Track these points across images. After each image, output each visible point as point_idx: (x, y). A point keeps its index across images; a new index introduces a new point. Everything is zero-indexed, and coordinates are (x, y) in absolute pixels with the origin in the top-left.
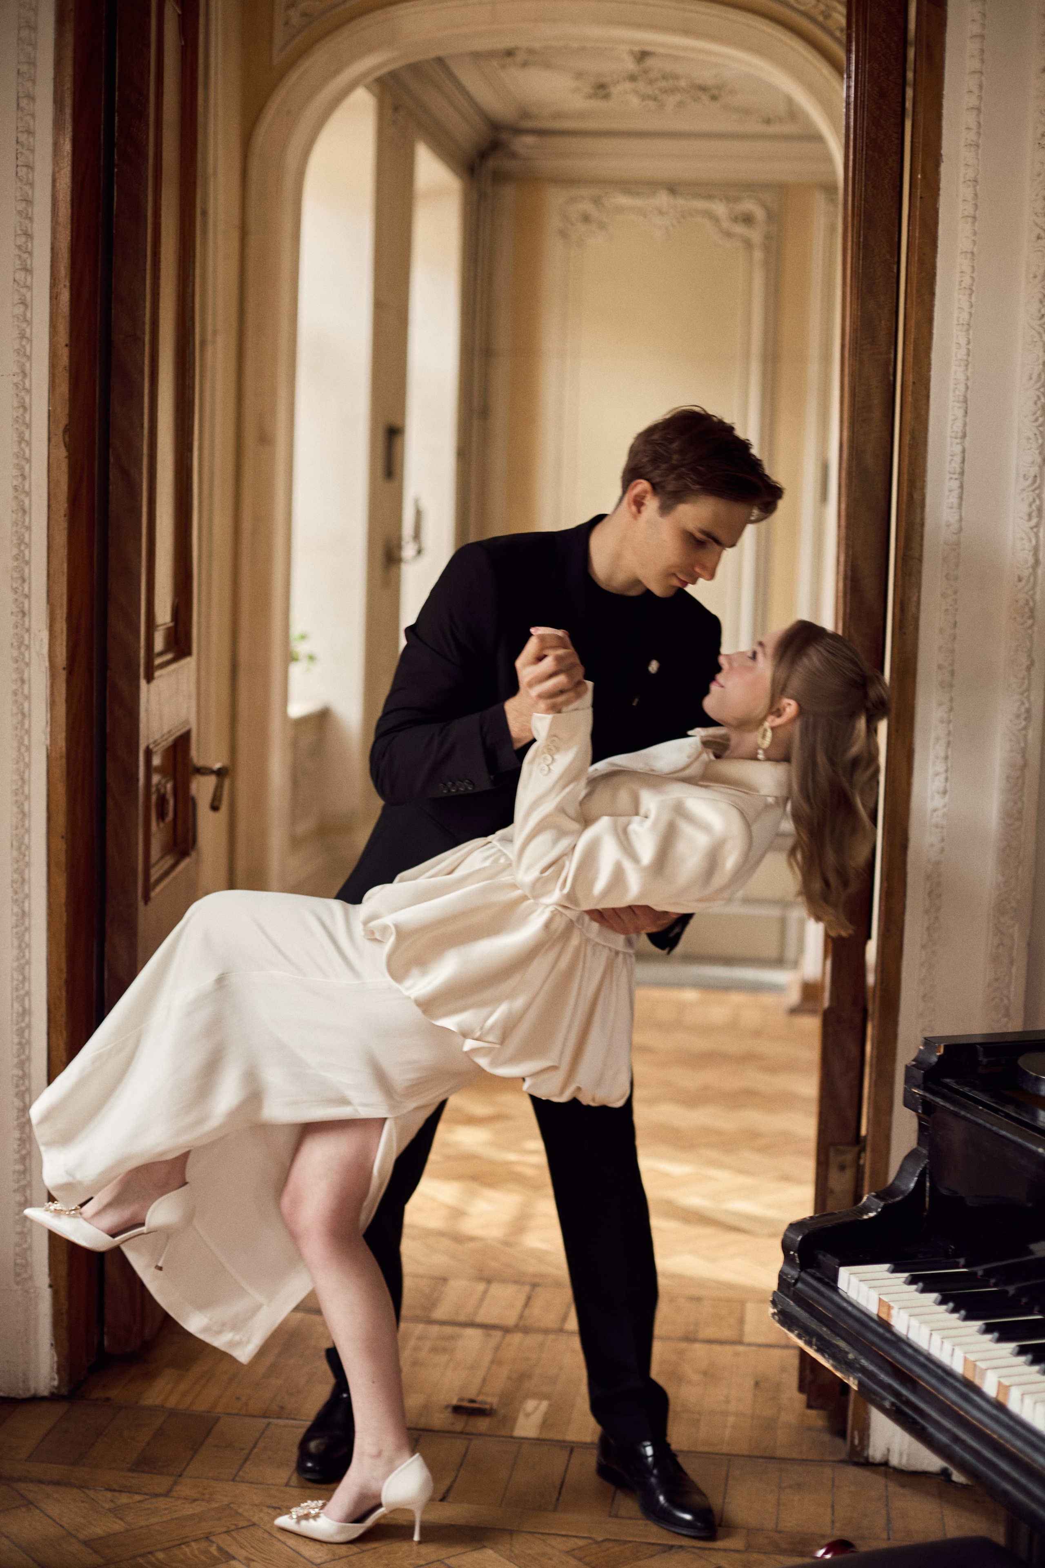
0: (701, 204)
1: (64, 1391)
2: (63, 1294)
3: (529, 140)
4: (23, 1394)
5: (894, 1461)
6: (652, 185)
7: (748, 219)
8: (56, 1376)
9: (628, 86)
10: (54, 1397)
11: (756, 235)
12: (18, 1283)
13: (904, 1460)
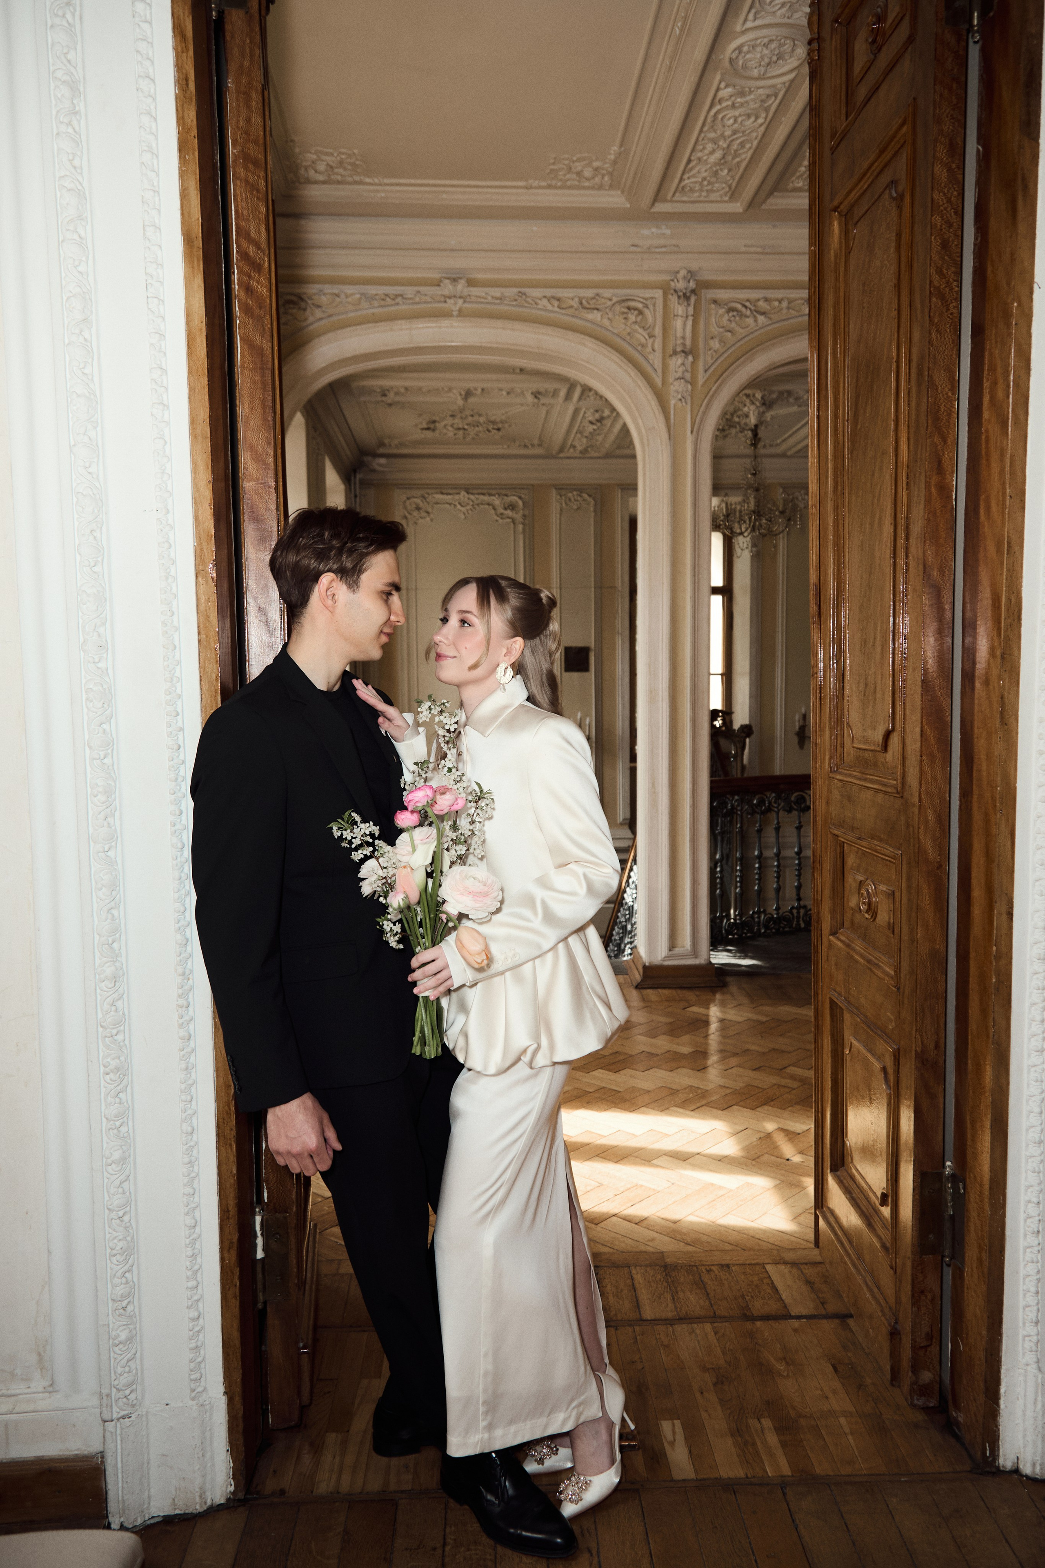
0: (486, 498)
1: (241, 1495)
2: (238, 1399)
3: (383, 461)
4: (199, 1508)
5: (1027, 1469)
6: (457, 488)
7: (512, 507)
8: (232, 1482)
9: (449, 421)
10: (232, 1504)
11: (518, 517)
12: (193, 1399)
13: (1038, 1469)
